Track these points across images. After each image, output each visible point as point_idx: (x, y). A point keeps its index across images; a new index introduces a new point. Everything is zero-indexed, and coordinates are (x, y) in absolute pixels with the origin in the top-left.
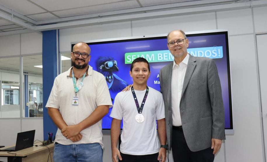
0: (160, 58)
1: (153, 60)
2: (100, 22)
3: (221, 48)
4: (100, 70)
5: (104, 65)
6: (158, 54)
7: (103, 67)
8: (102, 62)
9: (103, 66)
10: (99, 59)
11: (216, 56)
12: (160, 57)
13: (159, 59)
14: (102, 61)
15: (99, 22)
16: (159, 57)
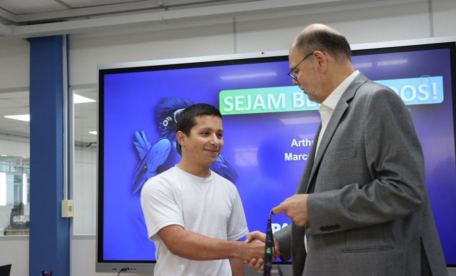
0: (299, 102)
1: (284, 106)
2: (164, 18)
3: (440, 79)
4: (164, 127)
5: (173, 117)
6: (295, 94)
7: (169, 122)
8: (168, 110)
9: (169, 118)
10: (162, 103)
11: (426, 99)
12: (298, 99)
13: (295, 105)
14: (168, 108)
15: (160, 19)
16: (295, 99)
